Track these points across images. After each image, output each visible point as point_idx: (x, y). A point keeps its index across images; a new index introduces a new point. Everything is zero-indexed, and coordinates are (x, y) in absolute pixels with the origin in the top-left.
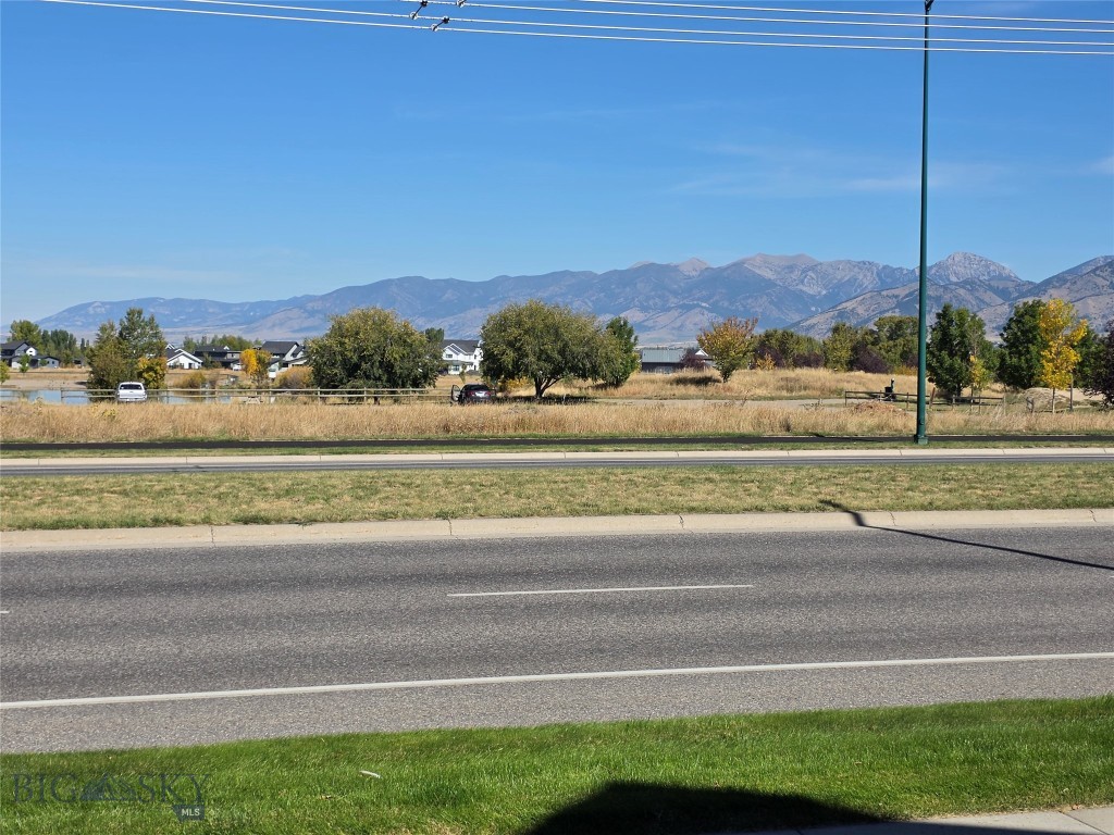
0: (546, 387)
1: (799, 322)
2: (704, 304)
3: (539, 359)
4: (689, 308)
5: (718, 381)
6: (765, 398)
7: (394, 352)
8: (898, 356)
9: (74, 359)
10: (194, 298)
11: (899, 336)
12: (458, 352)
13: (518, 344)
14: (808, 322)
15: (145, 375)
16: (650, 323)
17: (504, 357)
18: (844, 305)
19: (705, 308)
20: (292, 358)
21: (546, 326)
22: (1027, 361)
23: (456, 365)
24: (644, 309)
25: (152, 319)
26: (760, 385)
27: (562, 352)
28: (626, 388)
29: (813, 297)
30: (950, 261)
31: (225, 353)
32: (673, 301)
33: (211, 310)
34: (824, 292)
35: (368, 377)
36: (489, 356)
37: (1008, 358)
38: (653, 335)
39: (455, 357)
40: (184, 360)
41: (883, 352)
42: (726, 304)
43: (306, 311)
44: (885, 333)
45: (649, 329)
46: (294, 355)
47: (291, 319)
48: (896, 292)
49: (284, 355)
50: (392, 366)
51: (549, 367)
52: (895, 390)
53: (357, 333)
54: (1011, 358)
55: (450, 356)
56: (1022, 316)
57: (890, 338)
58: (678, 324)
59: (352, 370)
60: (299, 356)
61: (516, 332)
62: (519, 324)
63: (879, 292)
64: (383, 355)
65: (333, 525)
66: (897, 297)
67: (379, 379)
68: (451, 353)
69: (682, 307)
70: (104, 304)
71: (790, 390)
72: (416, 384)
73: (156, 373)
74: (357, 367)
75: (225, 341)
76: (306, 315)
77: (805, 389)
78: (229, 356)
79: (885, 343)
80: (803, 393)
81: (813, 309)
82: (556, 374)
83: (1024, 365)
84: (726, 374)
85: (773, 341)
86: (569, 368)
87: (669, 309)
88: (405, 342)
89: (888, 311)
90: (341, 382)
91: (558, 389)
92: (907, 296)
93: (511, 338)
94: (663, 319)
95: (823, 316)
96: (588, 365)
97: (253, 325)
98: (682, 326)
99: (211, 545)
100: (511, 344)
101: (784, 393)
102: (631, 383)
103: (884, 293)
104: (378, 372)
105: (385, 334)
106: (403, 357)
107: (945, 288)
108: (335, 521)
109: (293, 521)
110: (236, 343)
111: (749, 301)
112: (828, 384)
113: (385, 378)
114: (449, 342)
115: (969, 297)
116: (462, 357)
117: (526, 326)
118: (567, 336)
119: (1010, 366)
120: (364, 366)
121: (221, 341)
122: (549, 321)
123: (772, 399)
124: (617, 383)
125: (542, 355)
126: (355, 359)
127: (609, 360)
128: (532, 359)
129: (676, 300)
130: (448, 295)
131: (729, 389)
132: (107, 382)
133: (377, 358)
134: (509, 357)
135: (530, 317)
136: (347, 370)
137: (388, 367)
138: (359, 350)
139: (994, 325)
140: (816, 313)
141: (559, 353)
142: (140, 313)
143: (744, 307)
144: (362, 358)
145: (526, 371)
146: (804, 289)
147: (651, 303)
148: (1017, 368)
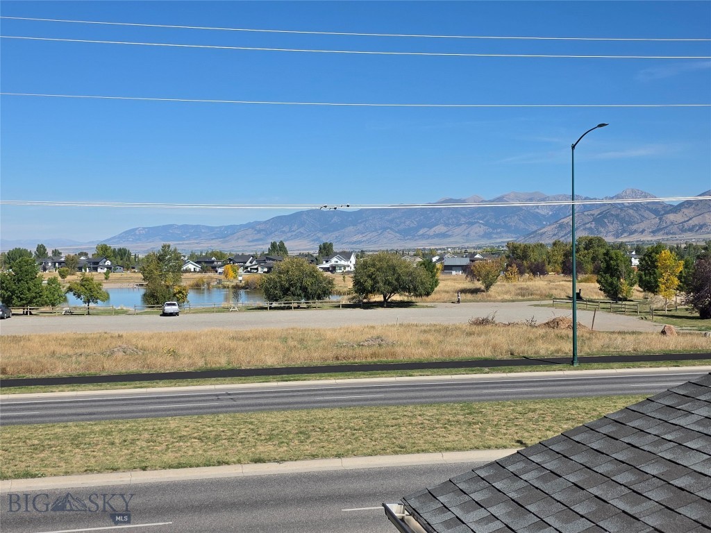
0: (389, 297)
1: (536, 231)
2: (481, 222)
3: (385, 284)
4: (472, 224)
5: (483, 291)
6: (509, 301)
7: (308, 281)
8: (590, 259)
9: (131, 266)
10: (194, 224)
11: (591, 247)
12: (341, 259)
13: (374, 276)
14: (542, 231)
15: (177, 296)
16: (450, 233)
17: (366, 283)
18: (562, 220)
19: (482, 224)
20: (250, 265)
21: (388, 266)
22: (654, 278)
23: (340, 267)
24: (447, 225)
25: (176, 250)
26: (506, 293)
27: (397, 280)
28: (433, 296)
29: (544, 216)
30: (624, 194)
31: (213, 262)
32: (463, 220)
33: (203, 231)
34: (550, 213)
35: (294, 295)
36: (357, 283)
37: (644, 276)
38: (452, 239)
39: (339, 263)
40: (191, 266)
41: (581, 257)
42: (494, 221)
43: (256, 230)
44: (582, 246)
45: (450, 236)
46: (251, 262)
47: (247, 235)
48: (591, 212)
49: (245, 263)
50: (307, 288)
51: (390, 288)
52: (582, 295)
53: (288, 271)
54: (645, 276)
55: (337, 262)
56: (651, 253)
57: (585, 249)
58: (466, 233)
59: (286, 291)
60: (254, 263)
61: (373, 270)
62: (374, 265)
63: (583, 213)
64: (302, 283)
65: (292, 462)
66: (593, 215)
67: (300, 295)
68: (337, 260)
69: (467, 223)
70: (144, 228)
71: (523, 295)
72: (319, 298)
73: (183, 294)
74: (288, 289)
75: (213, 254)
76: (256, 232)
77: (531, 295)
78: (215, 263)
79: (583, 252)
80: (530, 297)
81: (545, 223)
82: (394, 291)
83: (653, 281)
84: (488, 287)
85: (519, 251)
86: (401, 288)
87: (461, 225)
88: (313, 275)
89: (588, 223)
90: (280, 298)
91: (396, 297)
92: (599, 214)
93: (370, 273)
94: (458, 230)
95: (549, 227)
96: (412, 287)
97: (227, 239)
98: (468, 234)
99: (242, 475)
100: (369, 276)
101: (520, 298)
102: (435, 293)
103: (586, 213)
104: (299, 292)
105: (302, 272)
106: (312, 284)
107: (621, 209)
108: (293, 460)
109: (275, 460)
110: (219, 254)
111: (507, 219)
112: (544, 292)
113: (303, 295)
114: (336, 254)
115: (636, 215)
116: (343, 262)
117: (378, 267)
118: (400, 271)
119: (645, 281)
120: (292, 289)
121: (211, 254)
122: (390, 263)
123: (513, 301)
124: (428, 294)
125: (387, 283)
126: (287, 285)
127: (423, 283)
128: (381, 284)
129: (464, 220)
130: (335, 219)
131: (489, 296)
132: (157, 296)
133: (299, 284)
134: (369, 283)
135: (380, 261)
136: (283, 291)
137: (304, 289)
138: (289, 280)
139: (650, 230)
140: (546, 225)
141: (396, 280)
142: (169, 246)
143: (504, 222)
144: (291, 285)
145: (378, 291)
146: (539, 211)
147: (450, 221)
148: (649, 282)
